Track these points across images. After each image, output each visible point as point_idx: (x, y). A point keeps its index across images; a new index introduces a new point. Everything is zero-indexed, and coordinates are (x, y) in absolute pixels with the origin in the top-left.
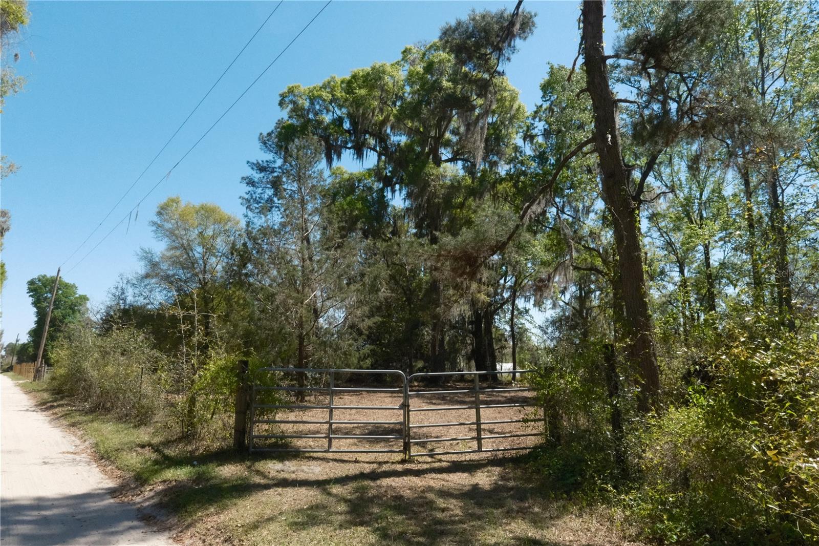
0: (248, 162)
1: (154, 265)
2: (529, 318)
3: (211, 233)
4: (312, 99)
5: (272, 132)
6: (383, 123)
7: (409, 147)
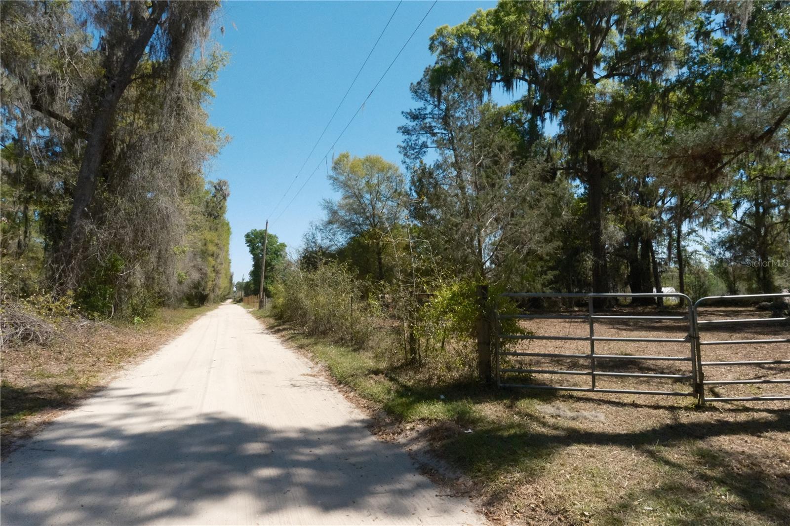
0: (403, 112)
1: (334, 213)
2: (698, 239)
3: (376, 182)
4: (460, 37)
5: (421, 80)
6: (532, 49)
7: (559, 71)
